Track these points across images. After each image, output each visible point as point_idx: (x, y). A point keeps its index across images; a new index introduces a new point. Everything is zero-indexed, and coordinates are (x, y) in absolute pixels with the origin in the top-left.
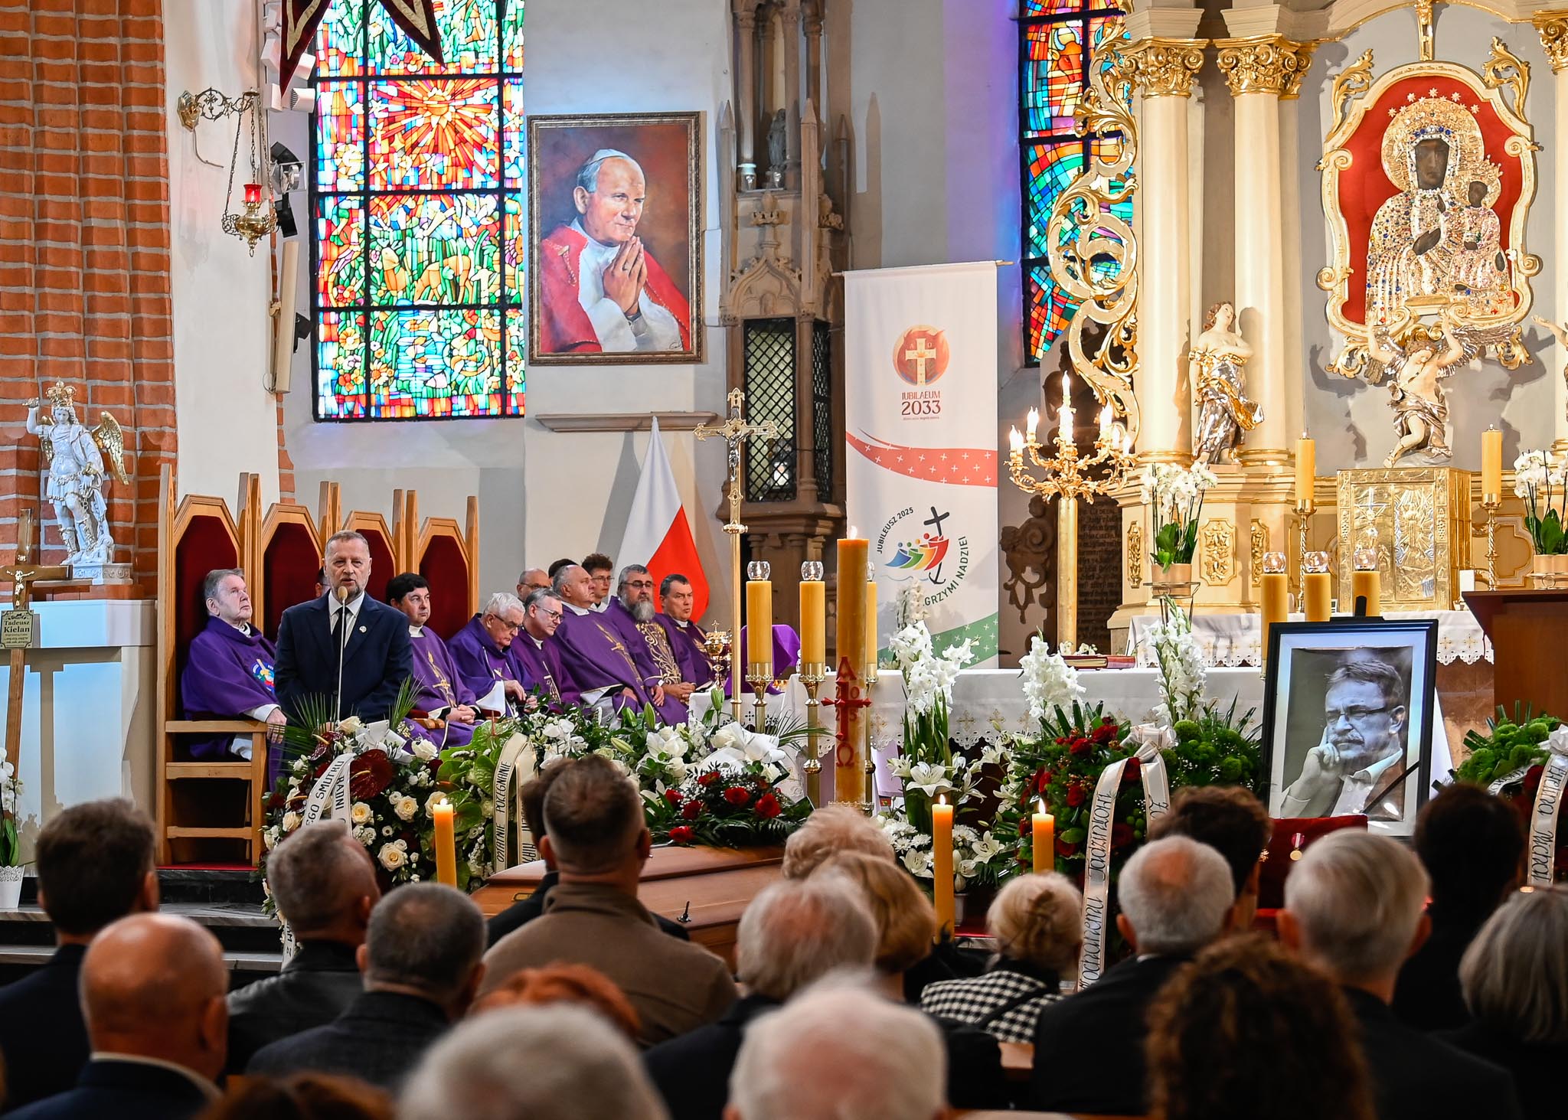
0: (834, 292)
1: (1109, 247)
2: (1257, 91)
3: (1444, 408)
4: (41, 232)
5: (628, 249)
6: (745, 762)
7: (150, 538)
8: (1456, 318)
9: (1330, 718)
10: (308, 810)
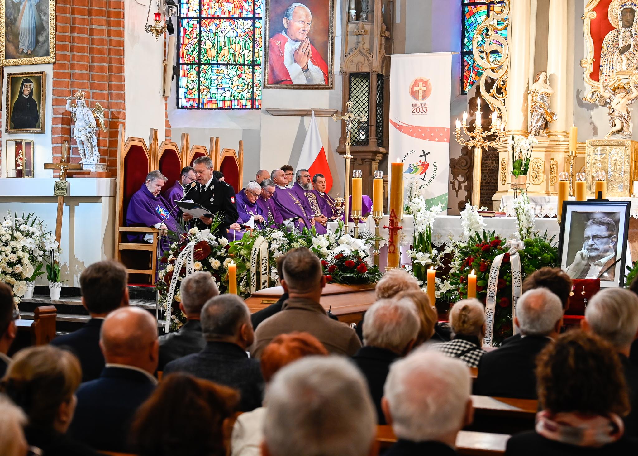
0: (386, 63)
1: (497, 48)
3: (630, 116)
4: (73, 30)
5: (304, 43)
6: (351, 250)
7: (114, 154)
8: (636, 80)
9: (586, 239)
10: (177, 264)
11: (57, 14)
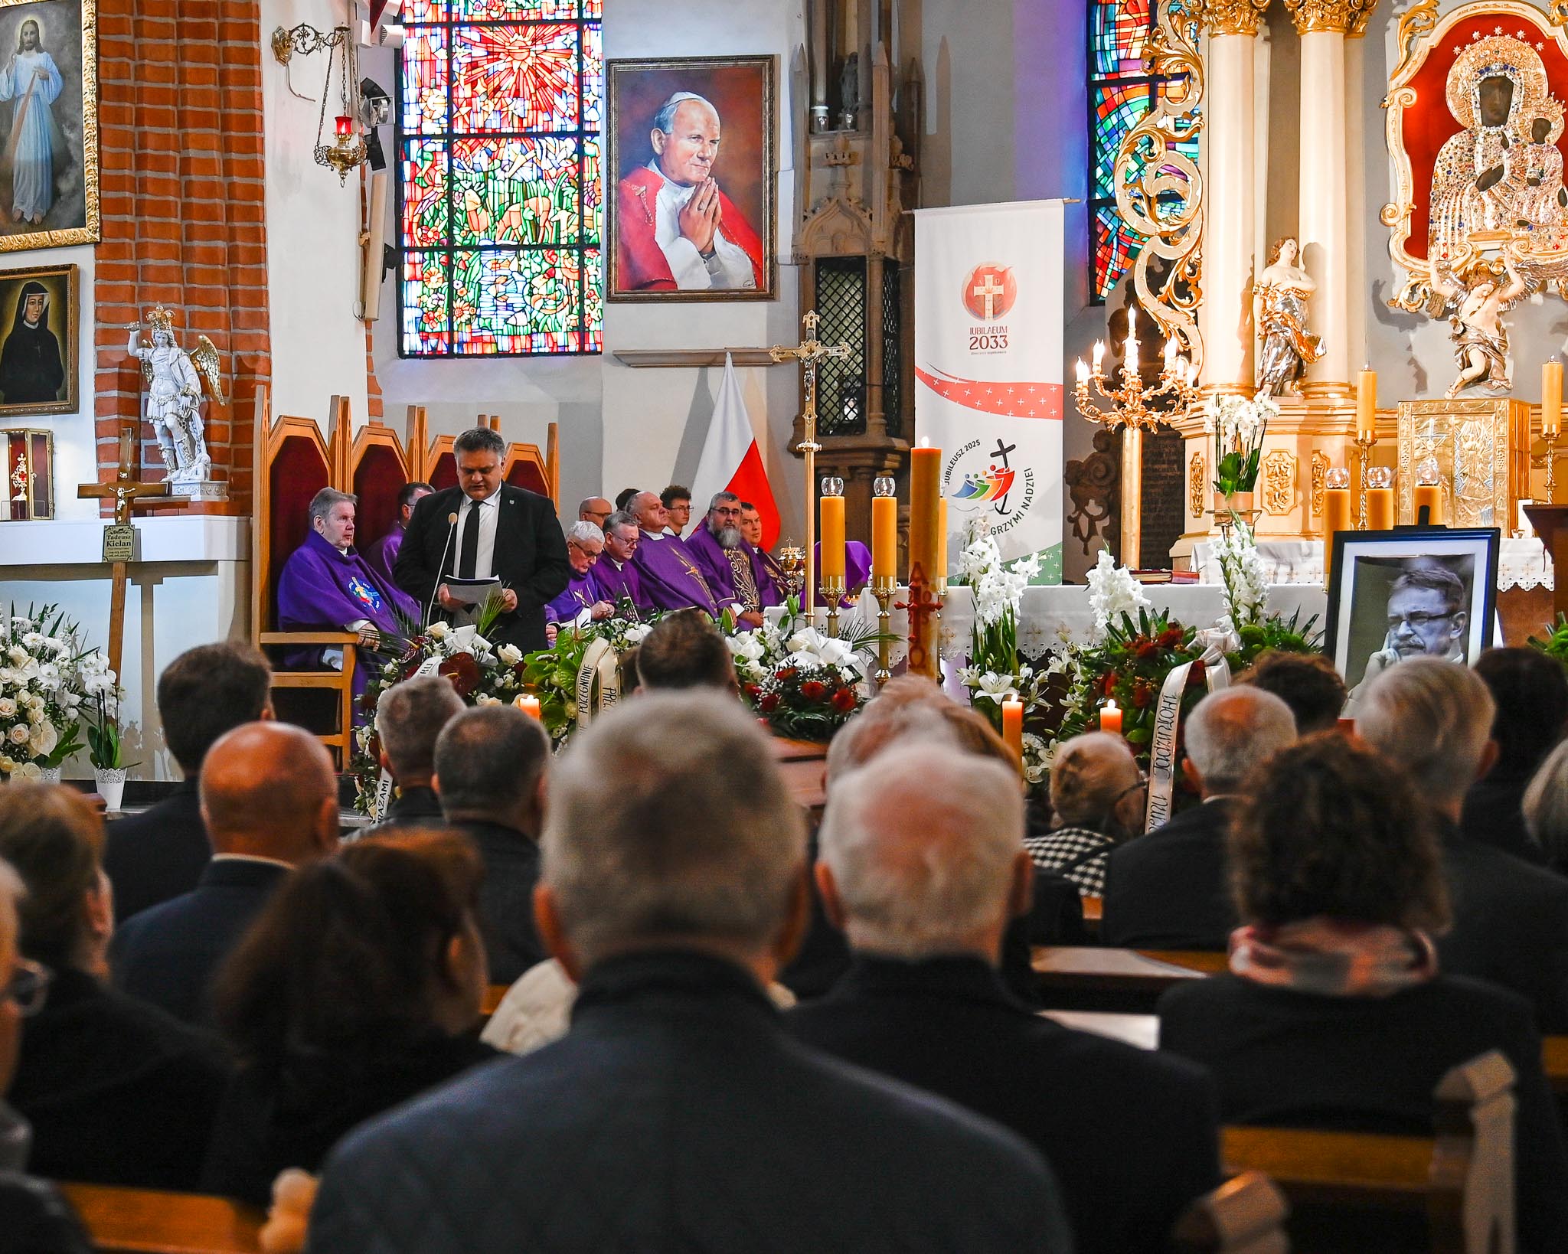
0: (904, 231)
1: (1175, 184)
2: (1324, 29)
3: (1505, 342)
4: (141, 162)
5: (704, 189)
6: (819, 662)
7: (245, 458)
9: (1392, 624)
11: (101, 125)
